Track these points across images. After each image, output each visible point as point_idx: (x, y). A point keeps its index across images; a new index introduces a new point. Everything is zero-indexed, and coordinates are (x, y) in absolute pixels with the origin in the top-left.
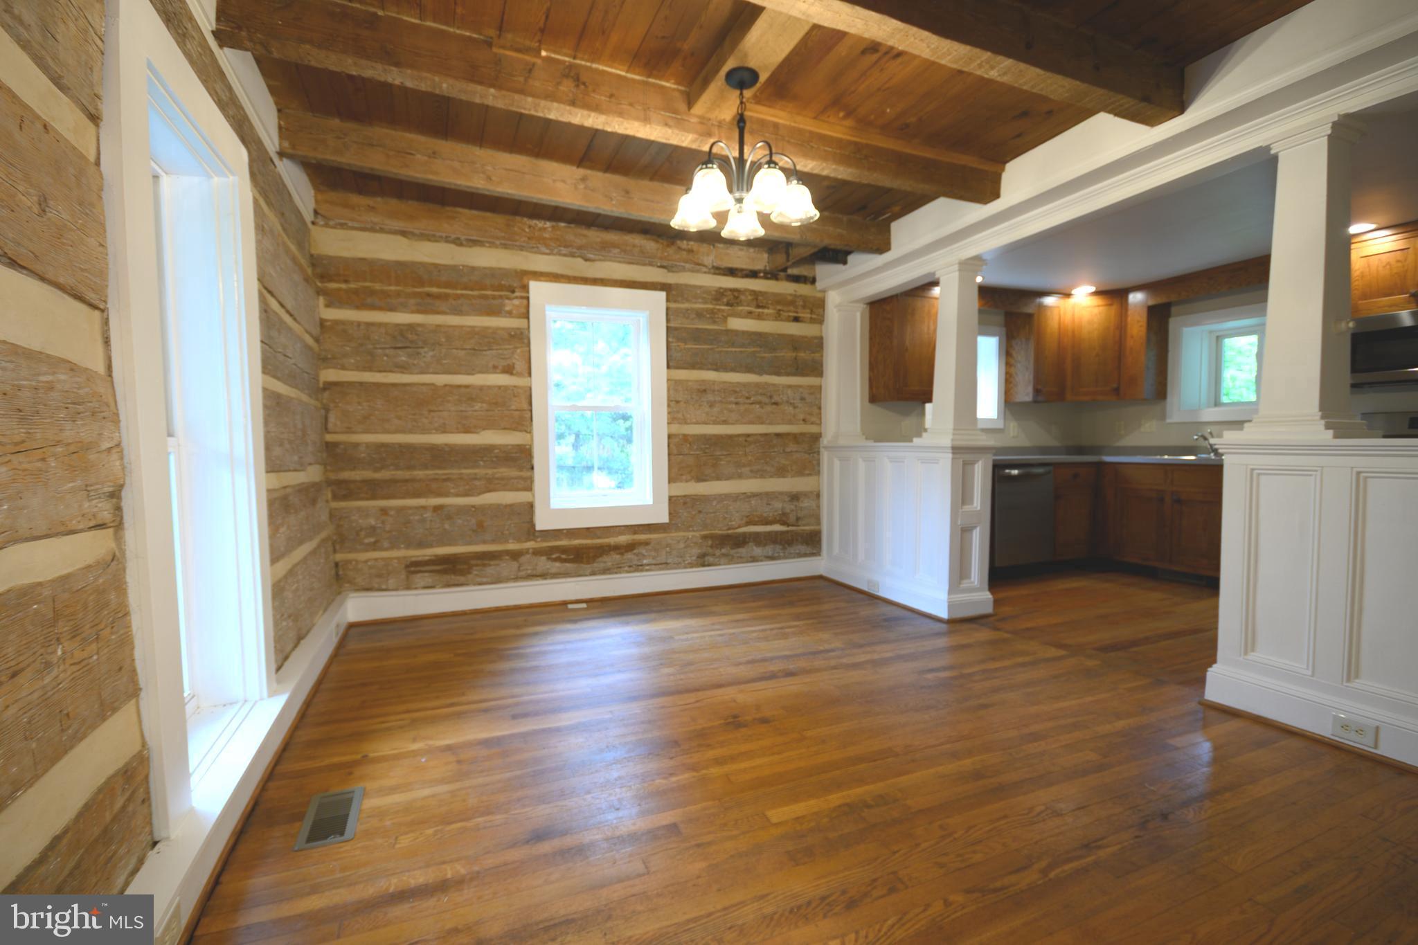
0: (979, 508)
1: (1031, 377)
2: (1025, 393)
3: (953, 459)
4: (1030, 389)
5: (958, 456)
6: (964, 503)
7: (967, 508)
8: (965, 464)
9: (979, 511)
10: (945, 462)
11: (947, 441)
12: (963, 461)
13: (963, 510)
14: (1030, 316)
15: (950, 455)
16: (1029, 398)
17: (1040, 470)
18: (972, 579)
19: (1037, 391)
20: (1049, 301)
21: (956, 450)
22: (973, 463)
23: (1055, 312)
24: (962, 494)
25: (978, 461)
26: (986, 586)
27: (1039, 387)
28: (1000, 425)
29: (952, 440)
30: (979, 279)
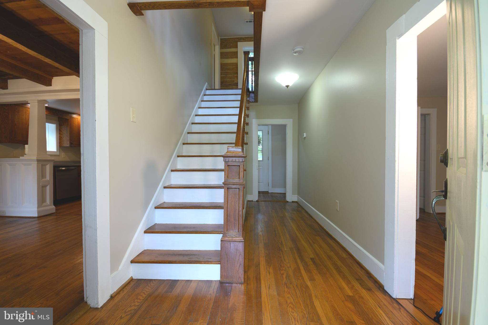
0: (48, 179)
1: (69, 139)
2: (67, 144)
3: (37, 163)
4: (69, 143)
5: (39, 163)
6: (42, 178)
7: (44, 180)
8: (42, 165)
9: (49, 180)
10: (34, 165)
11: (35, 158)
12: (41, 164)
13: (42, 180)
14: (67, 120)
15: (36, 163)
16: (68, 145)
17: (73, 168)
18: (47, 202)
19: (71, 143)
20: (75, 116)
21: (38, 161)
22: (46, 165)
23: (77, 119)
24: (41, 175)
25: (48, 164)
26: (53, 204)
27: (72, 142)
28: (58, 154)
29: (37, 157)
30: (47, 105)
